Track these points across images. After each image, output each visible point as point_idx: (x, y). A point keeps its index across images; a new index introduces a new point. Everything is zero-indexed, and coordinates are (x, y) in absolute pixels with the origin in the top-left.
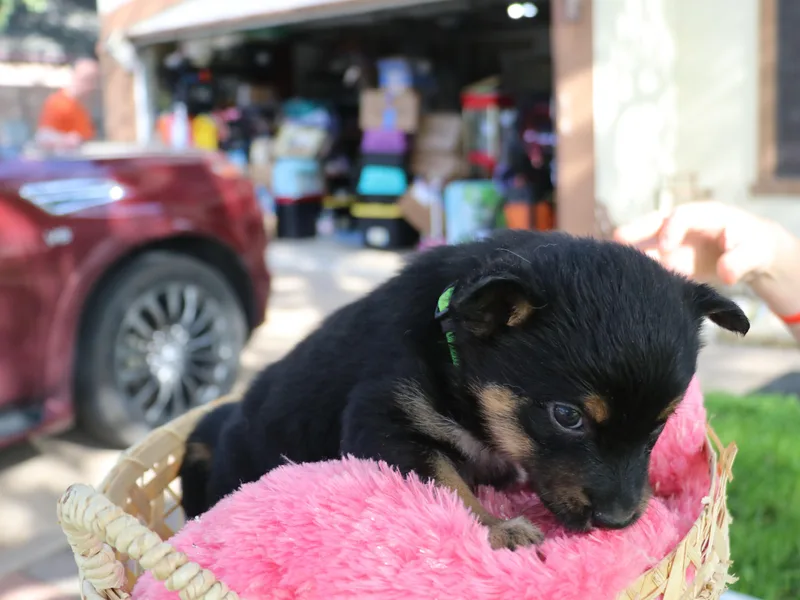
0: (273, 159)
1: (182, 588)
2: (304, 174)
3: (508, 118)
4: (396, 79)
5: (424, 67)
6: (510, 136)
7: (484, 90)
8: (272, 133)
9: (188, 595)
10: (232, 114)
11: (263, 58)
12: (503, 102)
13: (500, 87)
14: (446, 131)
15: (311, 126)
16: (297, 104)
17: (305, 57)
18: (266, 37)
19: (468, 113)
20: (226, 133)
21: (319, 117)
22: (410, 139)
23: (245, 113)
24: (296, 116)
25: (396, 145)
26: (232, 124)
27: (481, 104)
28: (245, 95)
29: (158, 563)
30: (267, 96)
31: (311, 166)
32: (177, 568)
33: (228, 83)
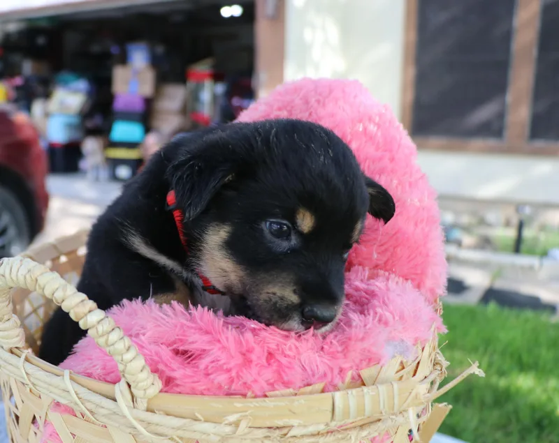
0: (47, 115)
1: (93, 327)
2: (70, 126)
3: (220, 88)
4: (139, 58)
5: (160, 49)
6: (221, 101)
7: (203, 68)
8: (47, 95)
9: (97, 332)
10: (18, 81)
11: (41, 41)
12: (217, 77)
13: (214, 67)
14: (174, 97)
15: (76, 91)
16: (65, 75)
17: (71, 40)
18: (44, 24)
19: (191, 84)
20: (13, 94)
21: (82, 85)
22: (149, 103)
23: (27, 81)
24: (65, 84)
25: (138, 106)
26: (18, 88)
27: (200, 78)
28: (28, 67)
29: (77, 305)
30: (44, 69)
31: (75, 120)
32: (90, 311)
33: (16, 58)
